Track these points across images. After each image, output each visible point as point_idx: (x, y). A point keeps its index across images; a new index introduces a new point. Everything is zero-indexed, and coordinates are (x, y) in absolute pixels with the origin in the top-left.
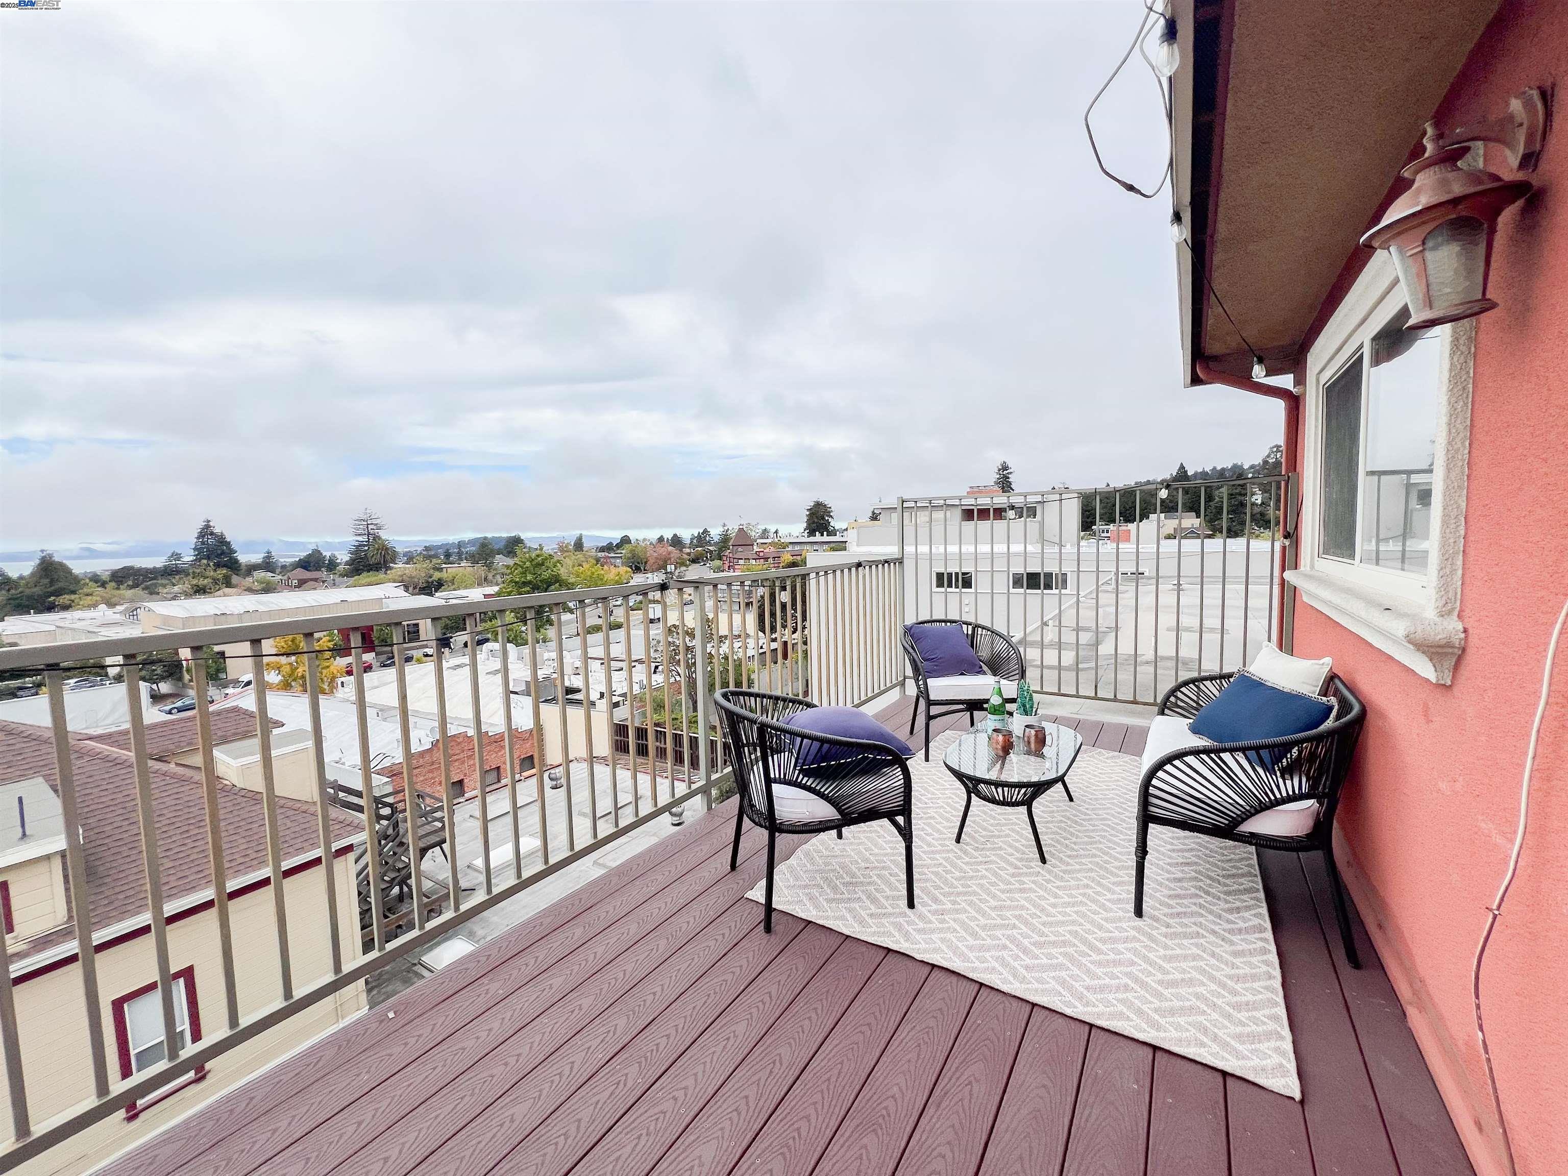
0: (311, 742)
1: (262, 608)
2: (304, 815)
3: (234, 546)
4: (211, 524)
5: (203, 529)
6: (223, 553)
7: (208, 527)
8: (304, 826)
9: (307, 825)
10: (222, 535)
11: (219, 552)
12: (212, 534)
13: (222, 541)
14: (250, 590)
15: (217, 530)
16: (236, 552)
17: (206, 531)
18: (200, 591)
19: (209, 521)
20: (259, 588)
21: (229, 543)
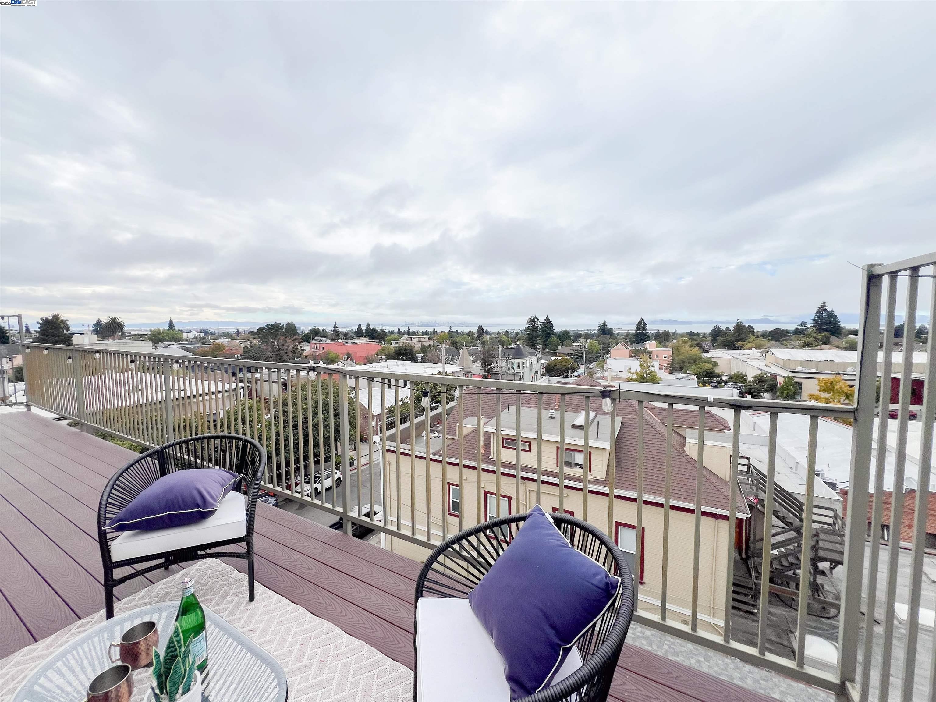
0: (732, 444)
1: (836, 360)
2: (710, 484)
3: (839, 318)
4: (826, 305)
5: (820, 308)
6: (830, 323)
7: (824, 306)
8: (707, 490)
9: (709, 491)
10: (832, 311)
11: (828, 322)
12: (826, 310)
13: (831, 315)
14: (838, 347)
15: (829, 308)
16: (839, 322)
17: (823, 309)
18: (806, 345)
19: (825, 303)
20: (844, 346)
21: (836, 316)
